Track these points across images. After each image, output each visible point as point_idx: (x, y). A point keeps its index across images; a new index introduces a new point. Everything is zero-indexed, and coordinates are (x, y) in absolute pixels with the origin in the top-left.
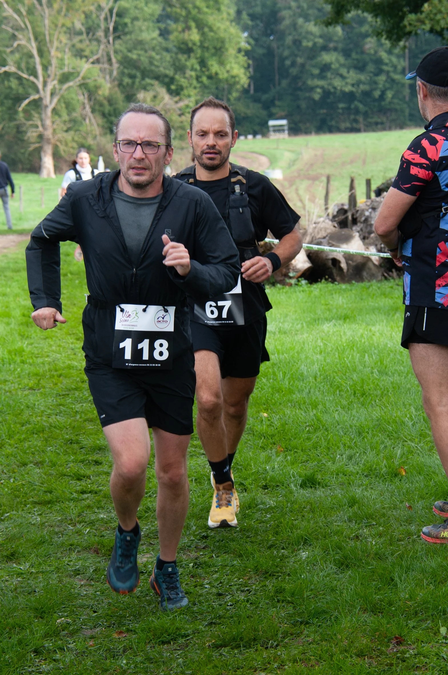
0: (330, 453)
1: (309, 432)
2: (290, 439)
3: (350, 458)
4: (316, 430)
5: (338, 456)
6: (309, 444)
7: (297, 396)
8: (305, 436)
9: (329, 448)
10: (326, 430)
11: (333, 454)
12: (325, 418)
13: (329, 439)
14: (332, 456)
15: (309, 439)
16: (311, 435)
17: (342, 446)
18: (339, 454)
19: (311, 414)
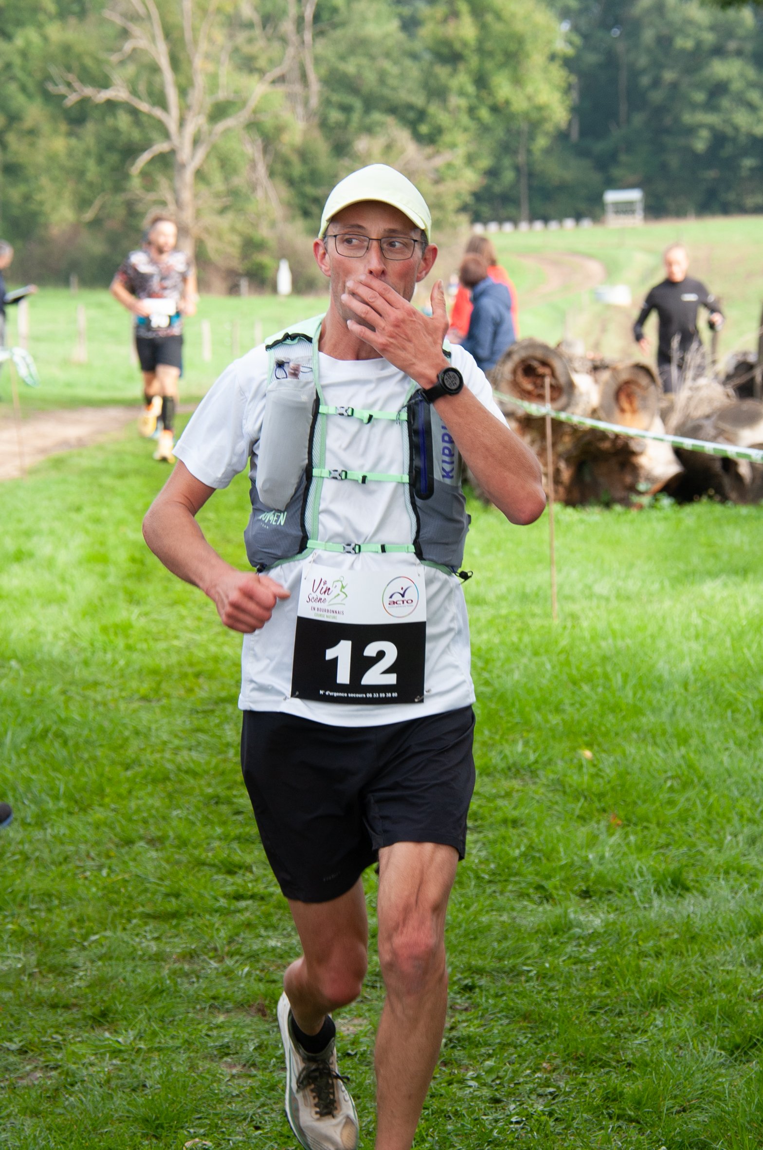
0: (711, 831)
1: (671, 789)
2: (635, 803)
3: (751, 841)
4: (686, 785)
5: (729, 838)
6: (671, 812)
7: (648, 720)
8: (664, 796)
9: (710, 822)
10: (706, 786)
11: (718, 833)
12: (705, 763)
13: (712, 805)
14: (716, 836)
15: (671, 803)
16: (675, 796)
17: (736, 819)
18: (731, 834)
19: (677, 754)
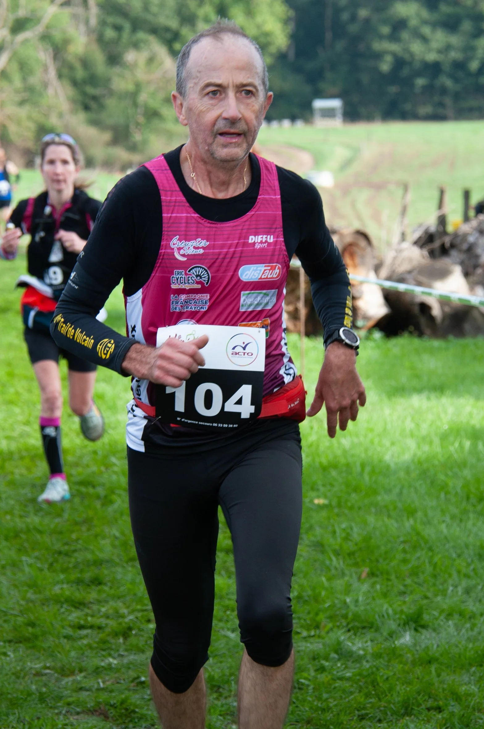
0: (438, 583)
1: (404, 551)
2: (377, 561)
3: (467, 591)
4: (415, 548)
5: (451, 588)
6: (405, 568)
7: (382, 498)
8: (400, 556)
9: (435, 576)
10: (430, 549)
11: (442, 584)
12: (429, 532)
13: (436, 564)
14: (441, 587)
15: (405, 561)
16: (408, 556)
17: (455, 575)
18: (452, 585)
19: (407, 525)
